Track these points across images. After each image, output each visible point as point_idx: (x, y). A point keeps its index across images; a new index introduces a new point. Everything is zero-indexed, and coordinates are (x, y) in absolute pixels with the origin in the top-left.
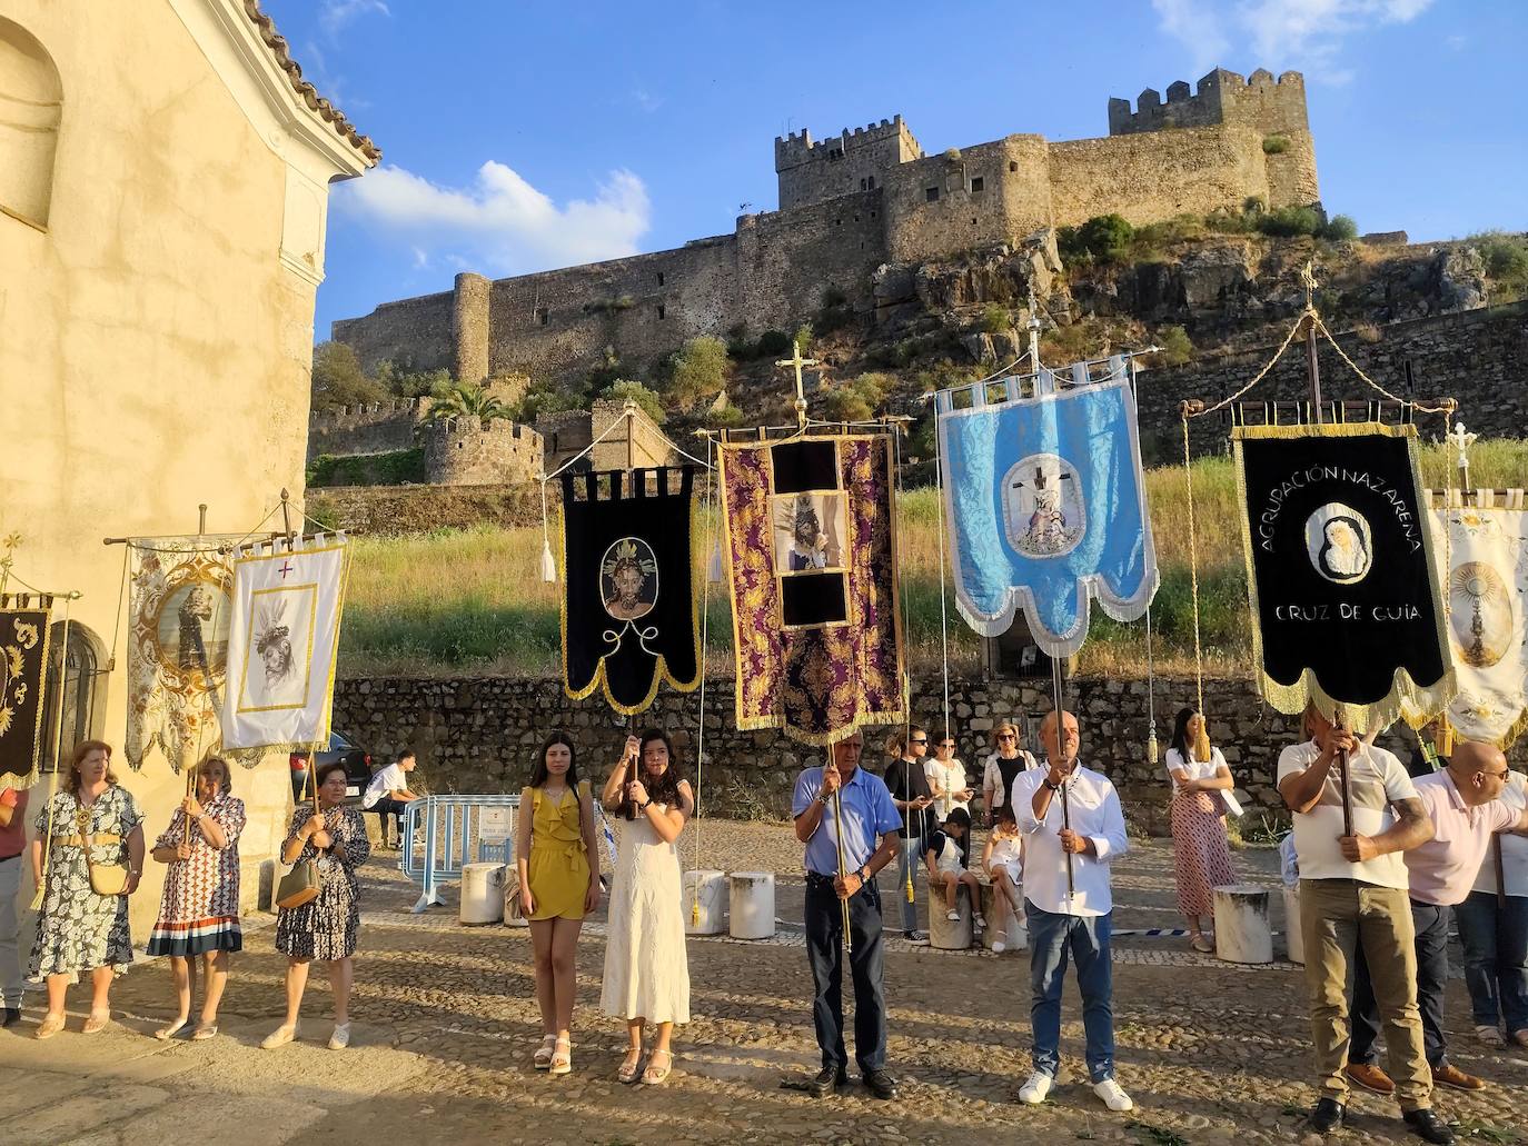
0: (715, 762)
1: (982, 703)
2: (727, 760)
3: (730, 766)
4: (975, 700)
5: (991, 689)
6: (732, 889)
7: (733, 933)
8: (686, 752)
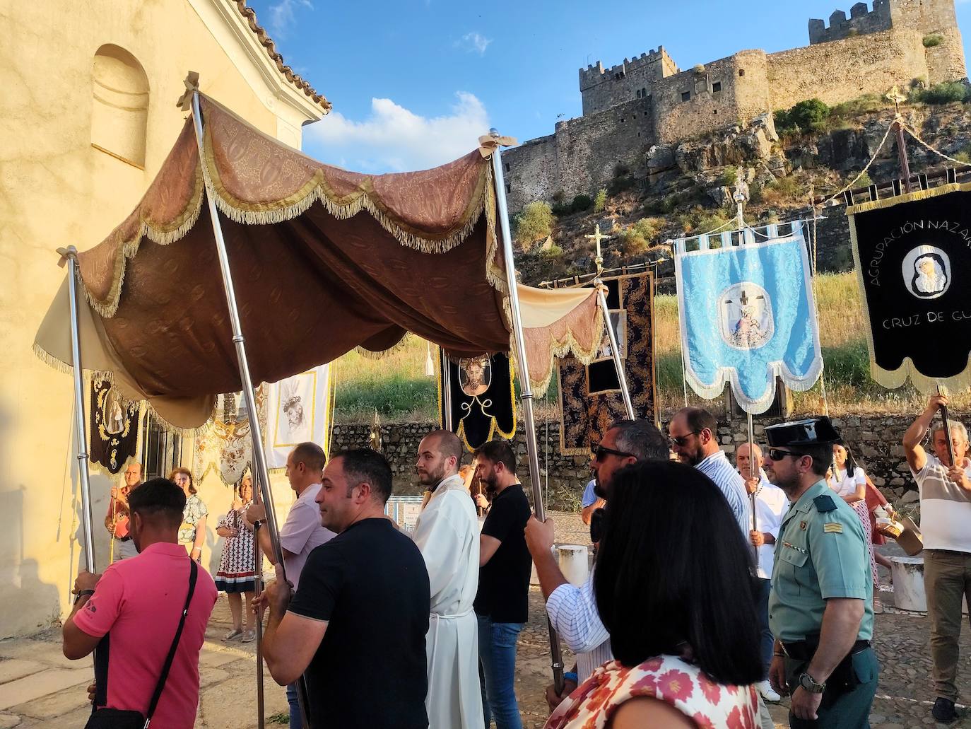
0: (549, 474)
1: (726, 435)
2: (557, 474)
3: (559, 477)
5: (733, 426)
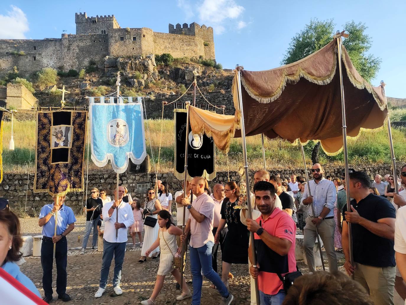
0: (41, 200)
1: (125, 180)
2: (45, 199)
3: (46, 201)
4: (123, 179)
5: (127, 176)
6: (34, 241)
7: (34, 255)
8: (30, 197)
